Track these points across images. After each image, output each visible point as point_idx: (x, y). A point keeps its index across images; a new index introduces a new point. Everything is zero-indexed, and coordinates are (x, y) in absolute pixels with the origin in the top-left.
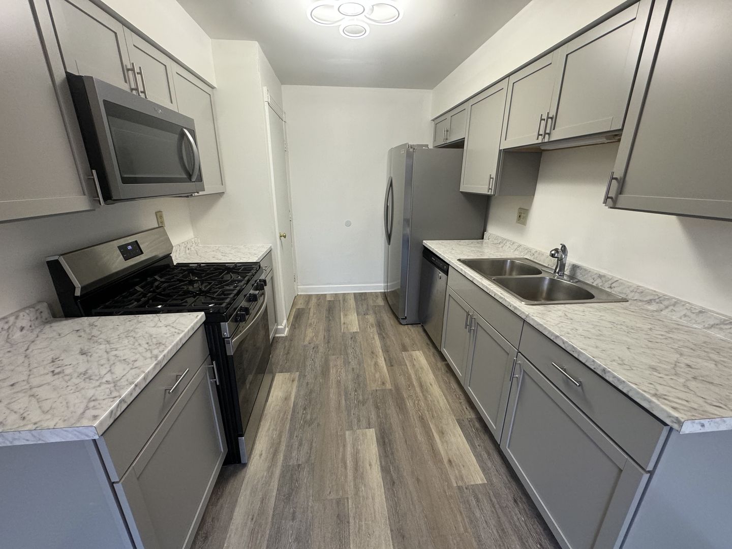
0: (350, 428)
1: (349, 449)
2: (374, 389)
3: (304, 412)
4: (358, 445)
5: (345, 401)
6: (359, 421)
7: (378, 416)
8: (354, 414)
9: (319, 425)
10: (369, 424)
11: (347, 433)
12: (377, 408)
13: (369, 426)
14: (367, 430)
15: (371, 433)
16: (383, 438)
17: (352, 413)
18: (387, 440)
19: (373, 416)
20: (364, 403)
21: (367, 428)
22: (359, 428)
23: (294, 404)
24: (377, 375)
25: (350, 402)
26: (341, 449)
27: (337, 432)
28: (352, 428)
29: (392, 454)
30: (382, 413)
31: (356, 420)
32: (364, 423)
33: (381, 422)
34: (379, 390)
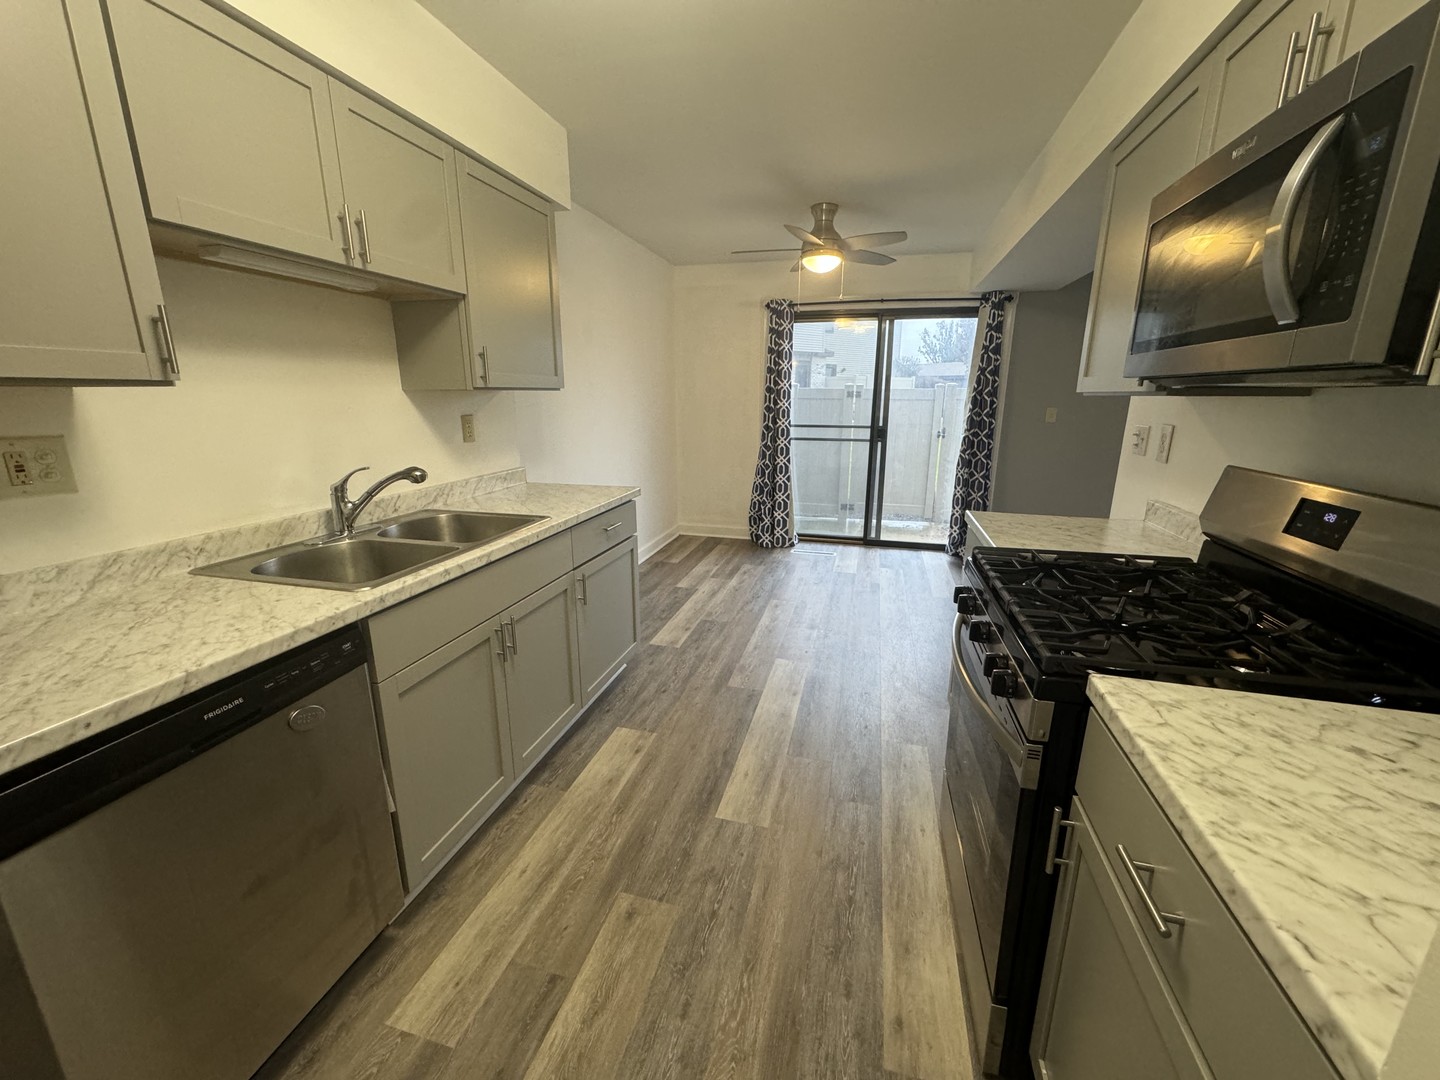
0: (757, 832)
1: (771, 800)
2: (664, 906)
3: (851, 892)
4: (754, 801)
5: (750, 894)
6: (737, 840)
7: (695, 837)
8: (742, 855)
9: (820, 854)
10: (720, 827)
11: (766, 824)
12: (687, 854)
13: (723, 823)
14: (729, 819)
15: (724, 811)
16: (709, 800)
17: (744, 858)
18: (705, 796)
19: (705, 839)
20: (710, 875)
21: (728, 822)
22: (742, 827)
23: (881, 925)
24: (627, 951)
25: (740, 885)
26: (783, 803)
27: (785, 830)
28: (754, 829)
29: (707, 778)
30: (685, 839)
31: (743, 842)
32: (729, 833)
33: (696, 826)
34: (654, 898)
